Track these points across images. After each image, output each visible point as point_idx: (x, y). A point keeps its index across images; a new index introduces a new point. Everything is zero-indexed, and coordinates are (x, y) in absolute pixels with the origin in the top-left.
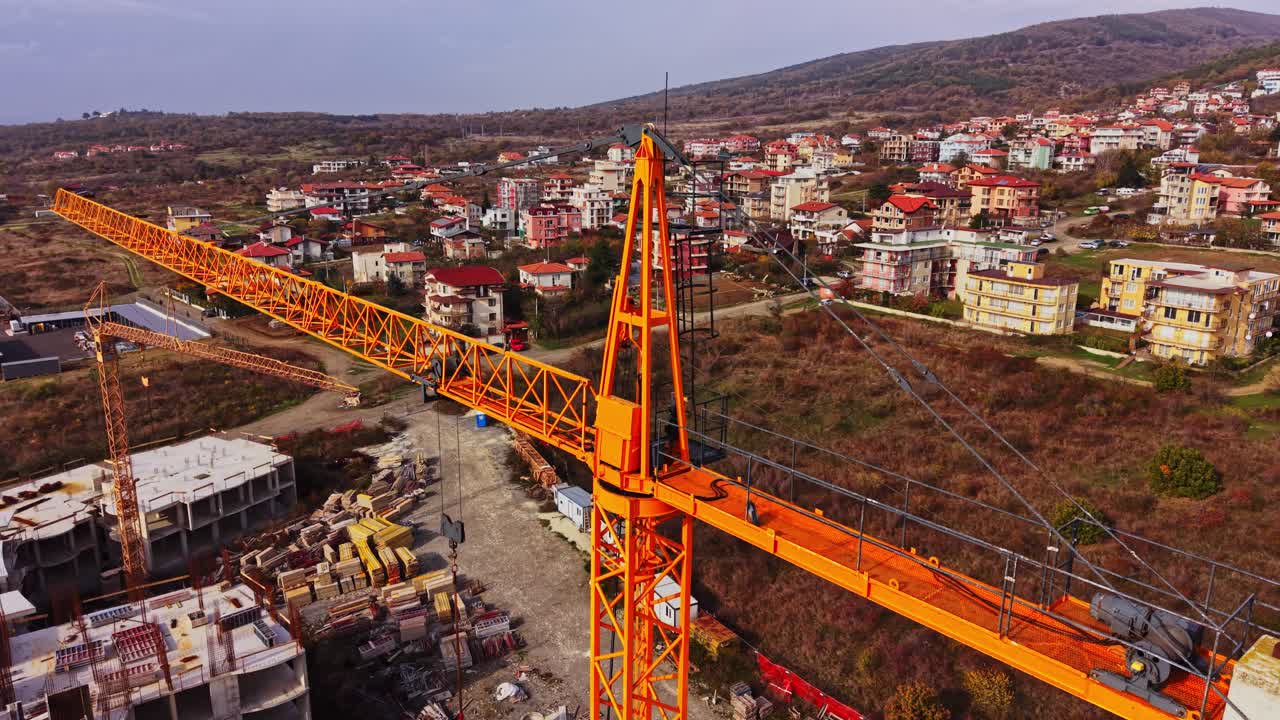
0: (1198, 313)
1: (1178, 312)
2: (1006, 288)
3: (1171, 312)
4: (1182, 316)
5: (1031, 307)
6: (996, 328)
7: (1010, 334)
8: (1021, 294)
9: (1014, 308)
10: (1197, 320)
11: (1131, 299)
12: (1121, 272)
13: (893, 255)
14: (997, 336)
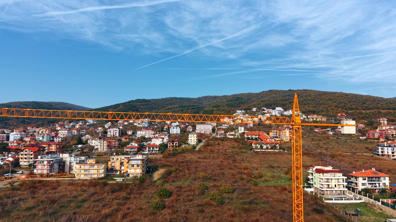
0: (139, 165)
1: (134, 165)
2: (89, 166)
3: (133, 166)
4: (135, 166)
5: (97, 170)
6: (89, 178)
7: (93, 179)
8: (94, 167)
9: (92, 172)
10: (139, 166)
11: (117, 166)
12: (113, 160)
13: (49, 162)
14: (90, 180)
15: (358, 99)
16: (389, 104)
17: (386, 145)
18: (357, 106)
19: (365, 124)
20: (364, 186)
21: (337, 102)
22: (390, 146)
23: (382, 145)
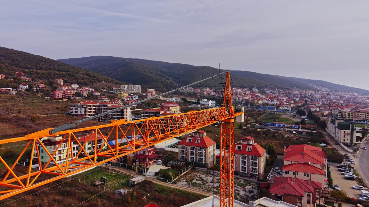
15: (31, 58)
16: (60, 66)
17: (79, 106)
18: (32, 65)
19: (45, 84)
20: (90, 150)
21: (10, 59)
22: (82, 107)
23: (75, 106)
